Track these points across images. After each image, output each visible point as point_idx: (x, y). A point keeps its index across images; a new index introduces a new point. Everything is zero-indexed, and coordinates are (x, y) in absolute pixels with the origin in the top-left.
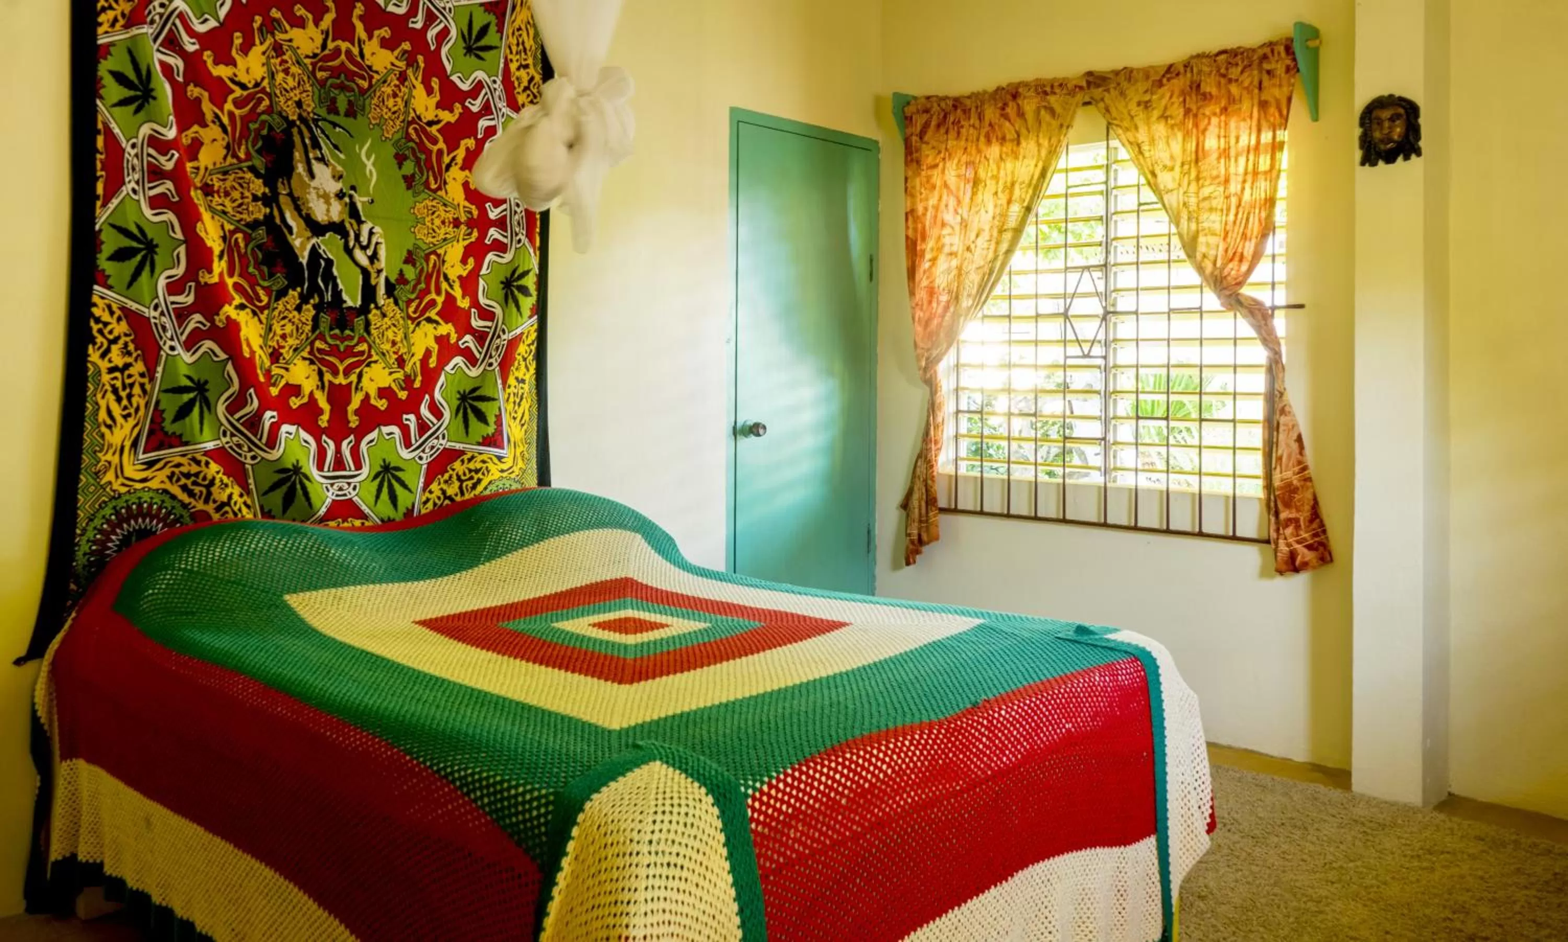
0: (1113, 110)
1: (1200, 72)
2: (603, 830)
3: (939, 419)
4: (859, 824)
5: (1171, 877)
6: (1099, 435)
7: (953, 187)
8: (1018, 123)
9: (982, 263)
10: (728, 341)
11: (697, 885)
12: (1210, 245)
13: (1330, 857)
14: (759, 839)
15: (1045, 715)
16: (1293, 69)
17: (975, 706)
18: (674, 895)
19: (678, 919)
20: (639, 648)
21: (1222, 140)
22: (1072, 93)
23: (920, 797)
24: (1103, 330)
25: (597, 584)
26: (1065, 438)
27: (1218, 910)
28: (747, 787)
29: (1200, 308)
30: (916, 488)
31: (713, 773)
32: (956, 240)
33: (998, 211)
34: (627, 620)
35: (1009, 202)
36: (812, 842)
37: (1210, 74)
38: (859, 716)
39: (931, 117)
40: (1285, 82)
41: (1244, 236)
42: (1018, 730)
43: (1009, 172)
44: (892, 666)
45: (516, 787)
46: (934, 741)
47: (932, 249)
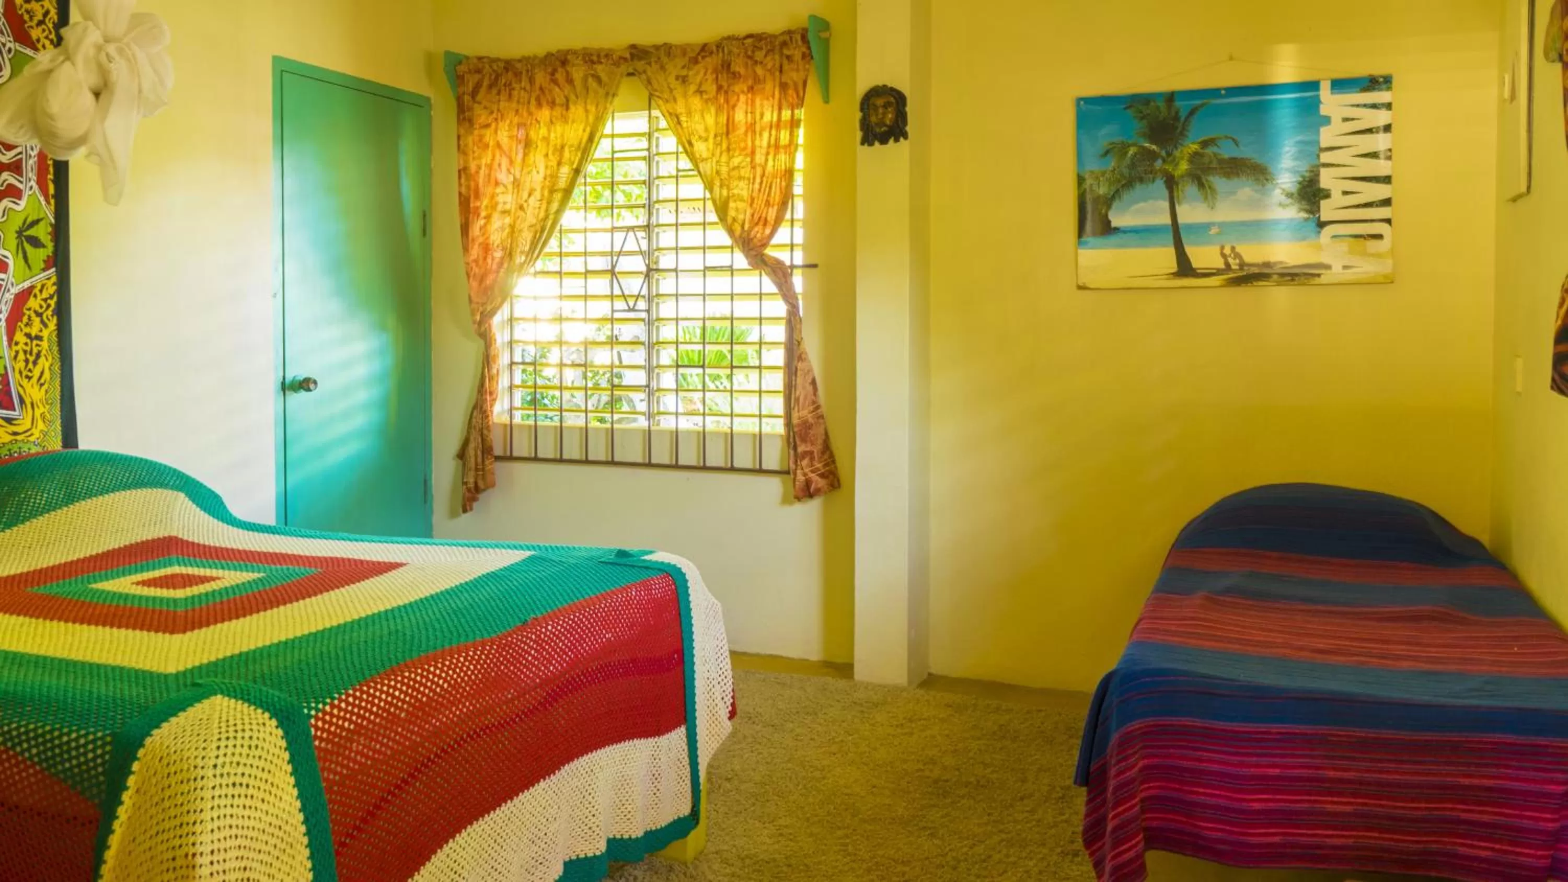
0: (654, 82)
1: (730, 52)
2: (165, 762)
3: (495, 371)
4: (417, 734)
5: (699, 760)
6: (644, 383)
7: (505, 148)
8: (567, 89)
9: (534, 221)
10: (275, 295)
11: (263, 801)
12: (739, 210)
13: (834, 734)
14: (322, 754)
15: (587, 628)
16: (807, 56)
17: (525, 623)
18: (240, 812)
19: (245, 832)
20: (190, 601)
21: (749, 115)
22: (617, 64)
23: (474, 706)
24: (646, 285)
25: (137, 544)
26: (613, 386)
27: (742, 788)
28: (310, 709)
29: (731, 267)
30: (472, 438)
31: (276, 699)
32: (509, 198)
33: (549, 172)
34: (173, 576)
35: (559, 164)
36: (374, 753)
37: (739, 55)
38: (416, 641)
39: (484, 76)
40: (801, 67)
41: (768, 204)
42: (563, 642)
43: (559, 135)
44: (448, 597)
45: (68, 734)
46: (487, 656)
47: (487, 207)
